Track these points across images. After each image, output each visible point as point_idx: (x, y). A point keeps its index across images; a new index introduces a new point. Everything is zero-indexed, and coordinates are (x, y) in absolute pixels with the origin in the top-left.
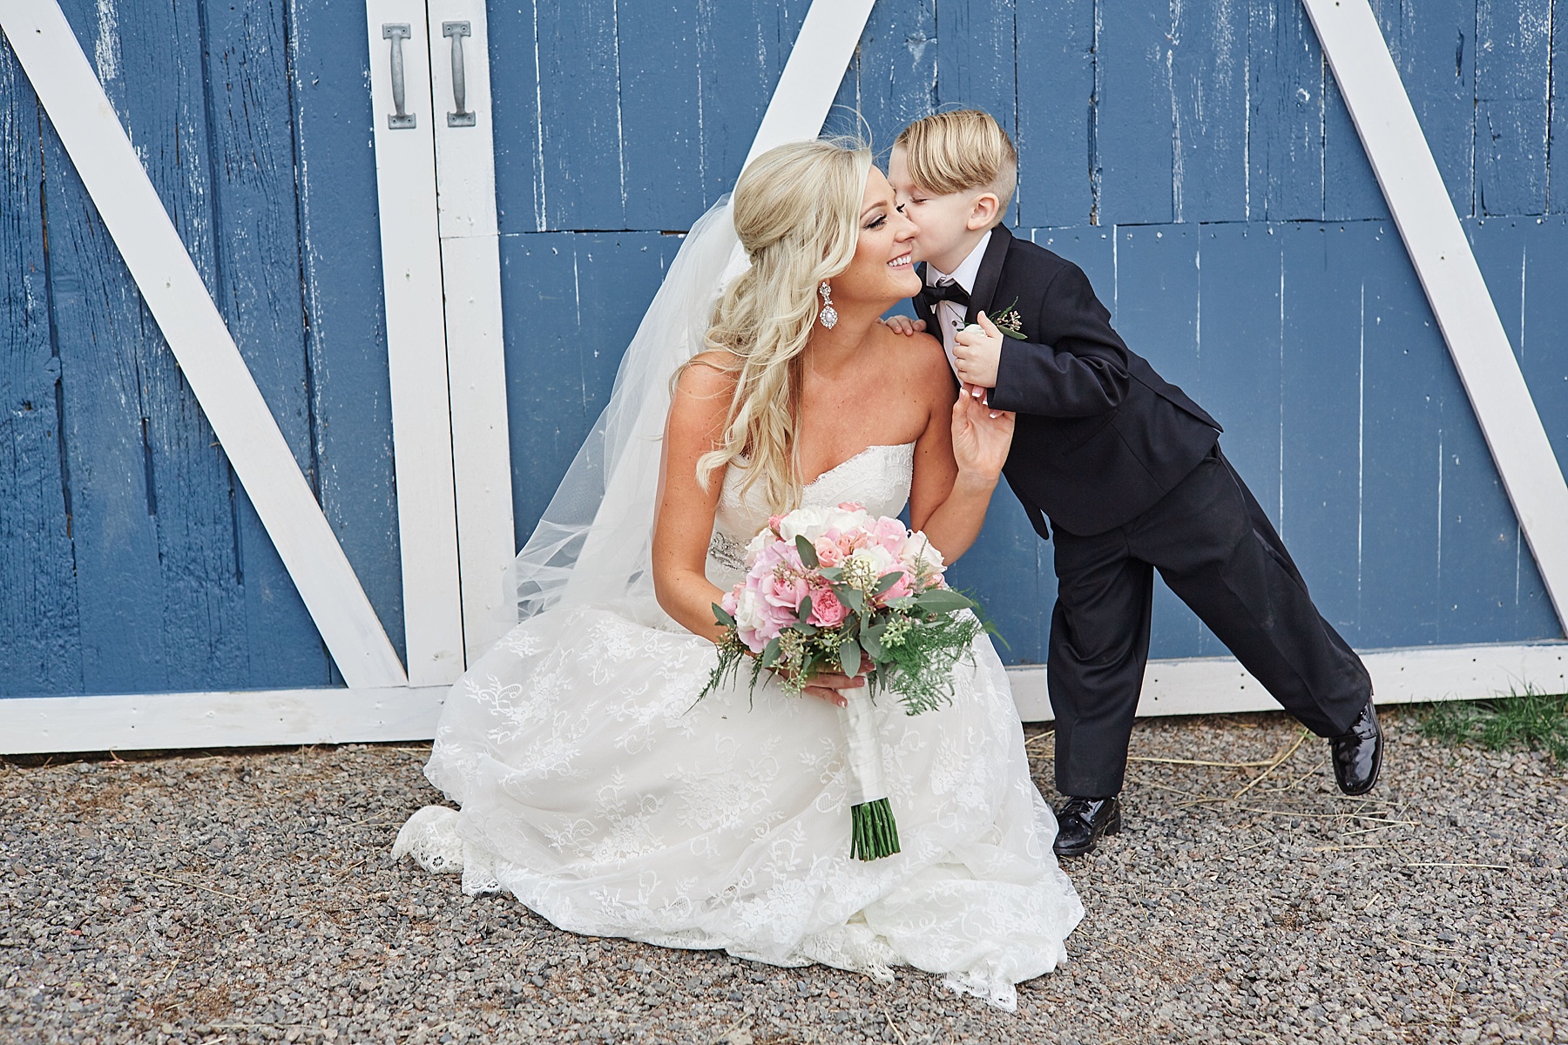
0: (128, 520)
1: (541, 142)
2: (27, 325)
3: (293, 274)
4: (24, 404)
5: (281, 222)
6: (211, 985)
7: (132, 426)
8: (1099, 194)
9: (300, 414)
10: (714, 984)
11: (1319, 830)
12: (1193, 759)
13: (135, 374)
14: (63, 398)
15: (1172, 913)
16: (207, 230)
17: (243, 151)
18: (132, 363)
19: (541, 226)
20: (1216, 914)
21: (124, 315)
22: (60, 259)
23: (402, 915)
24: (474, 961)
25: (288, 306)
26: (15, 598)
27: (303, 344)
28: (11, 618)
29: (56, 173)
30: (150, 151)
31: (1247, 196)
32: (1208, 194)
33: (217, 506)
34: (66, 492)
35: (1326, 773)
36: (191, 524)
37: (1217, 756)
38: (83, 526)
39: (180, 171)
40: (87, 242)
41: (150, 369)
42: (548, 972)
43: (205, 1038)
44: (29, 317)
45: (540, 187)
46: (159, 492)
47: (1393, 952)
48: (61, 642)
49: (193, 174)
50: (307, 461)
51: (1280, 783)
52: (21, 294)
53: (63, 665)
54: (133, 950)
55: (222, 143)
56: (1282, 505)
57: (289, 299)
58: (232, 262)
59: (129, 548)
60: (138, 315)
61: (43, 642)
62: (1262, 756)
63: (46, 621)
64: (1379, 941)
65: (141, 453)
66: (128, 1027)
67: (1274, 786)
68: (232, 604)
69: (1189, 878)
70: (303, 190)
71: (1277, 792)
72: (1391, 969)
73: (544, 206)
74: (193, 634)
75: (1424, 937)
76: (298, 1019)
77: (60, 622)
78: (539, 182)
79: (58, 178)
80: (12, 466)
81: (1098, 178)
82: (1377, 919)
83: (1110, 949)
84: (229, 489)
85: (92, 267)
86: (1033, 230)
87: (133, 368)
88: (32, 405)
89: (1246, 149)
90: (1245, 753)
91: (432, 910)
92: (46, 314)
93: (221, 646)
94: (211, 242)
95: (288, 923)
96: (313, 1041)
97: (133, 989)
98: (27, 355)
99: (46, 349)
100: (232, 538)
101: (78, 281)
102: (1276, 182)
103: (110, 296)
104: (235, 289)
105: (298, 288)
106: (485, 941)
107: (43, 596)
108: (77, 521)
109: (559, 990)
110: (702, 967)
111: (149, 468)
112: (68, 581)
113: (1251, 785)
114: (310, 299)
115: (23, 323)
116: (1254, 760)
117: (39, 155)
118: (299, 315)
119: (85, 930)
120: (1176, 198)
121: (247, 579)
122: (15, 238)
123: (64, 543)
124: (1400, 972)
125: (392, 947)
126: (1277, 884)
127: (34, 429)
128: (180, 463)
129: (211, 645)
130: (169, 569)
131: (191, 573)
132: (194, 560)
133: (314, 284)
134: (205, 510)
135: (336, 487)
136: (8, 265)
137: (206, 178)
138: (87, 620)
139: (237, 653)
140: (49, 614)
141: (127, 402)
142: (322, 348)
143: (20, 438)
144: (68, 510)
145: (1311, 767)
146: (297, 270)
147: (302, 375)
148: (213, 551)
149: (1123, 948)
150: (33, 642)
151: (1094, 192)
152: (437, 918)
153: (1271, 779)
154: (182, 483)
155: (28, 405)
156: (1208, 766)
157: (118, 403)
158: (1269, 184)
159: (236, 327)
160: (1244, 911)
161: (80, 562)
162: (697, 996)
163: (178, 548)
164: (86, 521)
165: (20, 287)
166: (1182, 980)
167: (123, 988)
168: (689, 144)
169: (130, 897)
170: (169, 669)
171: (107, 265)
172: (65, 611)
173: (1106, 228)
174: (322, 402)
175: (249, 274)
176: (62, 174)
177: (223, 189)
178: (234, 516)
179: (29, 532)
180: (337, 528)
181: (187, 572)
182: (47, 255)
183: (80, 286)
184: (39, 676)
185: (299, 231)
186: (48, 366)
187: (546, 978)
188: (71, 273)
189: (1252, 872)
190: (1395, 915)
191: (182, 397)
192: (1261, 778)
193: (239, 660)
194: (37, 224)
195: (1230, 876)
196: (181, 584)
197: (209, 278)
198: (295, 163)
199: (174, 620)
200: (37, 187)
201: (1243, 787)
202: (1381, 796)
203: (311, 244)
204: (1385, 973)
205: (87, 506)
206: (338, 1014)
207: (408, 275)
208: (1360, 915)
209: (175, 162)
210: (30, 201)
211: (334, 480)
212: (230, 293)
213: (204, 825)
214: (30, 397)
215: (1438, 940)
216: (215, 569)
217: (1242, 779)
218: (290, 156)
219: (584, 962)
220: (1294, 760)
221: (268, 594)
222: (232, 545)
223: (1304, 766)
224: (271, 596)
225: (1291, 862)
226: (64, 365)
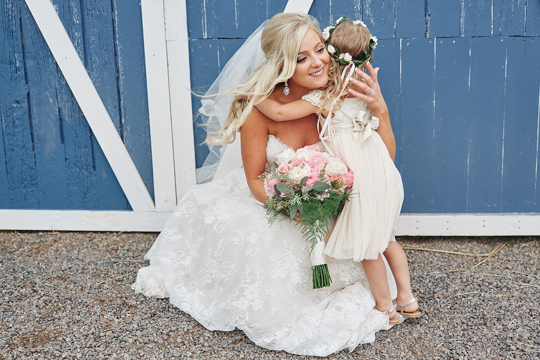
0: (54, 146)
1: (205, 3)
2: (16, 72)
3: (112, 54)
4: (16, 102)
5: (108, 34)
6: (46, 330)
7: (55, 111)
8: (429, 25)
9: (115, 107)
10: (233, 343)
11: (500, 287)
12: (457, 251)
13: (55, 91)
14: (30, 100)
15: (427, 322)
16: (80, 37)
17: (93, 6)
18: (54, 87)
19: (205, 36)
20: (445, 324)
21: (51, 69)
22: (28, 47)
23: (126, 304)
24: (144, 327)
25: (110, 66)
26: (15, 173)
27: (116, 81)
28: (13, 180)
29: (25, 15)
30: (59, 7)
31: (492, 26)
32: (475, 25)
33: (86, 142)
34: (32, 134)
35: (510, 260)
36: (77, 148)
37: (468, 250)
38: (38, 147)
39: (70, 14)
40: (37, 41)
41: (61, 90)
42: (170, 333)
43: (33, 354)
44: (17, 69)
45: (204, 21)
46: (65, 135)
47: (513, 347)
48: (31, 190)
49: (75, 16)
50: (119, 125)
51: (490, 264)
52: (14, 61)
53: (32, 198)
54: (25, 313)
55: (85, 4)
56: (503, 153)
57: (111, 64)
58: (90, 49)
59: (54, 156)
60: (56, 69)
61: (25, 189)
62: (487, 251)
63: (26, 182)
64: (509, 341)
65: (58, 121)
66: (8, 347)
67: (488, 265)
68: (92, 178)
69: (439, 306)
70: (115, 22)
71: (488, 268)
72: (511, 355)
73: (206, 29)
74: (78, 189)
75: (529, 341)
76: (70, 348)
77: (31, 182)
78: (204, 19)
79: (26, 17)
80: (13, 125)
81: (428, 18)
82: (511, 331)
83: (395, 337)
84: (90, 135)
85: (39, 51)
86: (401, 40)
87: (55, 89)
88: (19, 102)
89: (492, 6)
90: (480, 249)
91: (138, 303)
92: (23, 68)
93: (88, 194)
94: (82, 41)
95: (84, 305)
96: (71, 358)
97: (17, 330)
98: (17, 83)
99: (24, 81)
100: (92, 154)
101: (34, 56)
102: (505, 20)
103: (46, 62)
104: (91, 60)
105: (114, 59)
106: (152, 318)
107: (25, 173)
108: (36, 146)
109: (173, 341)
110: (230, 335)
111: (61, 126)
112: (33, 168)
113: (479, 264)
114: (119, 64)
115: (15, 72)
116: (483, 253)
117: (19, 8)
118: (115, 70)
119: (10, 303)
120: (461, 26)
121: (97, 169)
122: (11, 39)
123: (31, 153)
124: (514, 357)
125: (118, 318)
126: (474, 311)
127: (20, 111)
128: (72, 125)
129: (84, 193)
130: (69, 164)
131: (77, 166)
132: (78, 161)
133: (120, 58)
134: (81, 143)
135: (129, 136)
136: (9, 50)
137: (80, 17)
138: (40, 182)
139: (94, 196)
140: (27, 179)
141: (53, 102)
142: (123, 83)
143: (15, 114)
144: (33, 141)
145: (505, 258)
146: (114, 53)
147: (116, 93)
148: (85, 158)
149: (401, 337)
150: (22, 189)
151: (427, 24)
152: (139, 306)
153: (487, 262)
154: (73, 132)
155: (18, 102)
156: (463, 255)
157: (50, 103)
158: (502, 21)
159: (91, 74)
160: (457, 323)
161: (37, 161)
162: (224, 348)
163: (72, 157)
164: (39, 146)
165: (13, 58)
166: (421, 354)
167: (13, 330)
168: (262, 4)
169: (33, 290)
170: (70, 201)
171: (44, 50)
172: (33, 178)
173: (431, 39)
174: (124, 103)
175: (96, 54)
176: (27, 15)
177: (86, 21)
178: (92, 145)
179: (19, 149)
180: (130, 151)
181: (75, 165)
182: (23, 46)
183: (35, 58)
184: (24, 202)
185: (114, 38)
186: (24, 88)
187: (169, 336)
188: (31, 53)
189: (466, 305)
190: (520, 329)
191: (72, 100)
192: (483, 261)
193: (95, 199)
194: (19, 34)
195: (456, 306)
196: (73, 170)
197: (81, 56)
198: (112, 11)
199: (71, 183)
200: (19, 20)
201: (475, 265)
202: (531, 272)
203: (119, 43)
204: (508, 357)
205: (39, 140)
206: (86, 347)
207: (154, 55)
208: (505, 329)
209: (68, 11)
210: (16, 25)
211: (128, 133)
212: (89, 61)
213: (73, 260)
214: (18, 99)
215: (535, 343)
216: (85, 165)
217: (476, 261)
218: (110, 8)
219: (186, 330)
220: (499, 254)
221: (105, 175)
222: (91, 156)
223: (503, 257)
224: (106, 176)
225: (483, 301)
226: (30, 88)
